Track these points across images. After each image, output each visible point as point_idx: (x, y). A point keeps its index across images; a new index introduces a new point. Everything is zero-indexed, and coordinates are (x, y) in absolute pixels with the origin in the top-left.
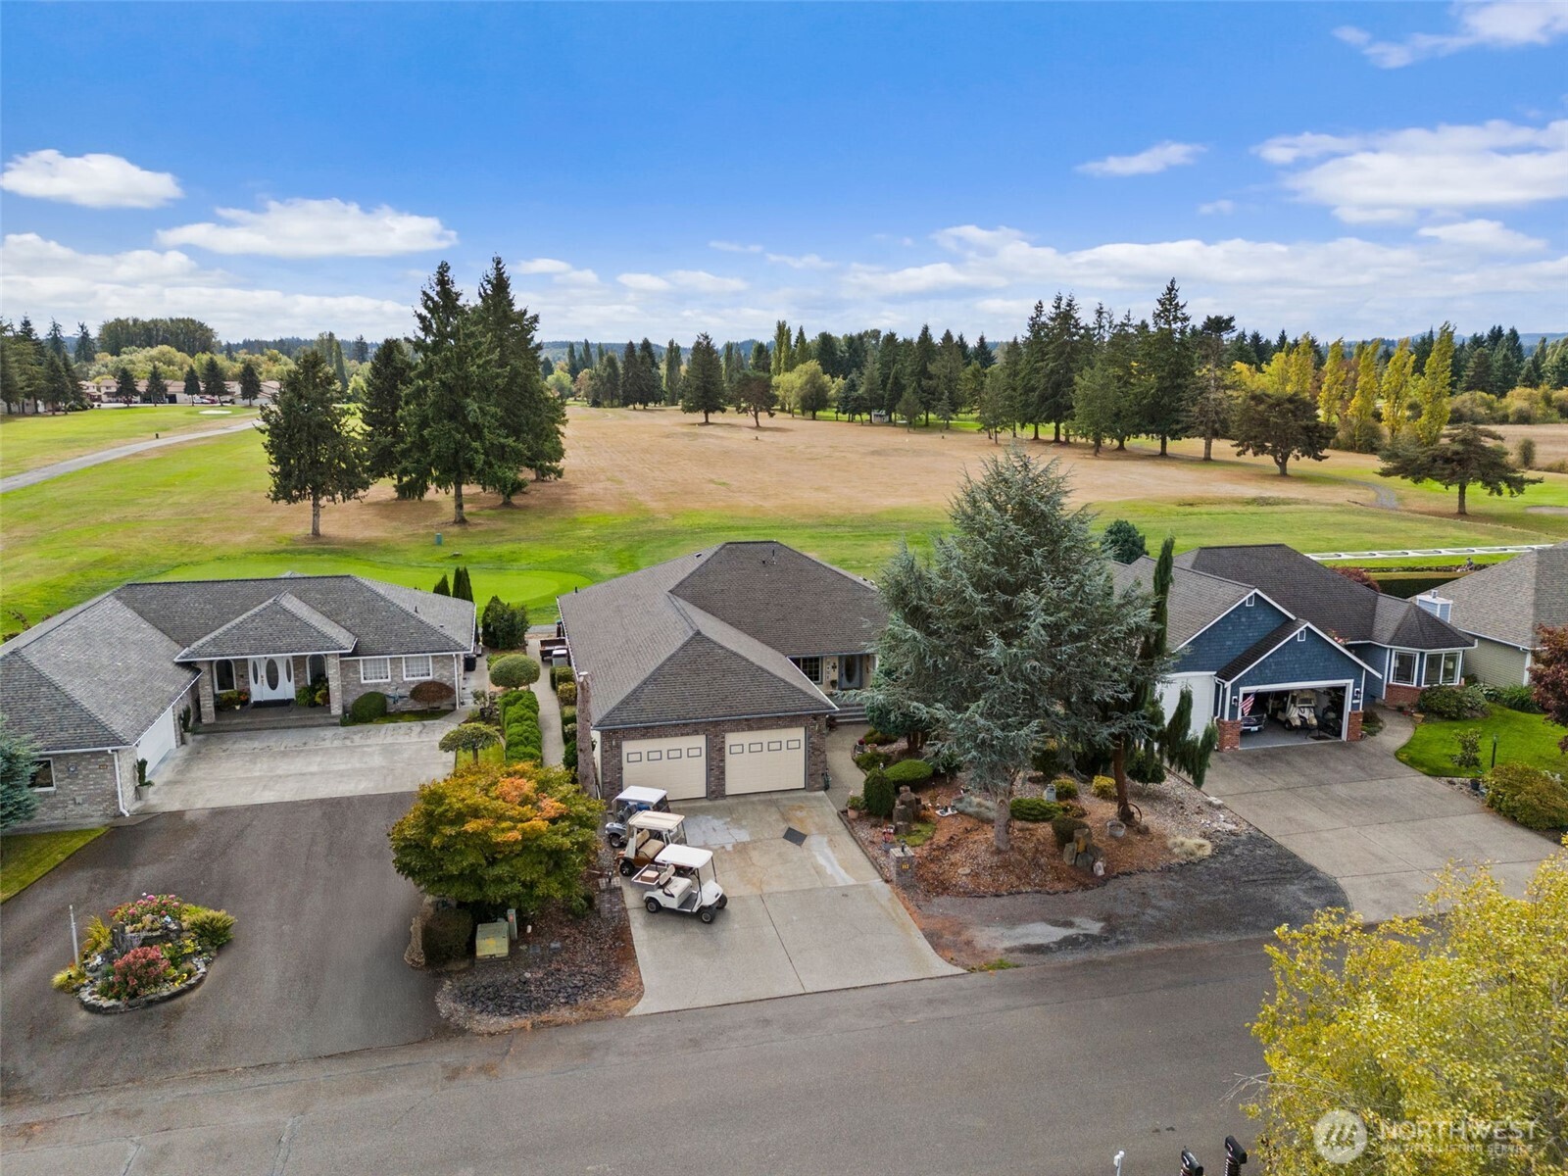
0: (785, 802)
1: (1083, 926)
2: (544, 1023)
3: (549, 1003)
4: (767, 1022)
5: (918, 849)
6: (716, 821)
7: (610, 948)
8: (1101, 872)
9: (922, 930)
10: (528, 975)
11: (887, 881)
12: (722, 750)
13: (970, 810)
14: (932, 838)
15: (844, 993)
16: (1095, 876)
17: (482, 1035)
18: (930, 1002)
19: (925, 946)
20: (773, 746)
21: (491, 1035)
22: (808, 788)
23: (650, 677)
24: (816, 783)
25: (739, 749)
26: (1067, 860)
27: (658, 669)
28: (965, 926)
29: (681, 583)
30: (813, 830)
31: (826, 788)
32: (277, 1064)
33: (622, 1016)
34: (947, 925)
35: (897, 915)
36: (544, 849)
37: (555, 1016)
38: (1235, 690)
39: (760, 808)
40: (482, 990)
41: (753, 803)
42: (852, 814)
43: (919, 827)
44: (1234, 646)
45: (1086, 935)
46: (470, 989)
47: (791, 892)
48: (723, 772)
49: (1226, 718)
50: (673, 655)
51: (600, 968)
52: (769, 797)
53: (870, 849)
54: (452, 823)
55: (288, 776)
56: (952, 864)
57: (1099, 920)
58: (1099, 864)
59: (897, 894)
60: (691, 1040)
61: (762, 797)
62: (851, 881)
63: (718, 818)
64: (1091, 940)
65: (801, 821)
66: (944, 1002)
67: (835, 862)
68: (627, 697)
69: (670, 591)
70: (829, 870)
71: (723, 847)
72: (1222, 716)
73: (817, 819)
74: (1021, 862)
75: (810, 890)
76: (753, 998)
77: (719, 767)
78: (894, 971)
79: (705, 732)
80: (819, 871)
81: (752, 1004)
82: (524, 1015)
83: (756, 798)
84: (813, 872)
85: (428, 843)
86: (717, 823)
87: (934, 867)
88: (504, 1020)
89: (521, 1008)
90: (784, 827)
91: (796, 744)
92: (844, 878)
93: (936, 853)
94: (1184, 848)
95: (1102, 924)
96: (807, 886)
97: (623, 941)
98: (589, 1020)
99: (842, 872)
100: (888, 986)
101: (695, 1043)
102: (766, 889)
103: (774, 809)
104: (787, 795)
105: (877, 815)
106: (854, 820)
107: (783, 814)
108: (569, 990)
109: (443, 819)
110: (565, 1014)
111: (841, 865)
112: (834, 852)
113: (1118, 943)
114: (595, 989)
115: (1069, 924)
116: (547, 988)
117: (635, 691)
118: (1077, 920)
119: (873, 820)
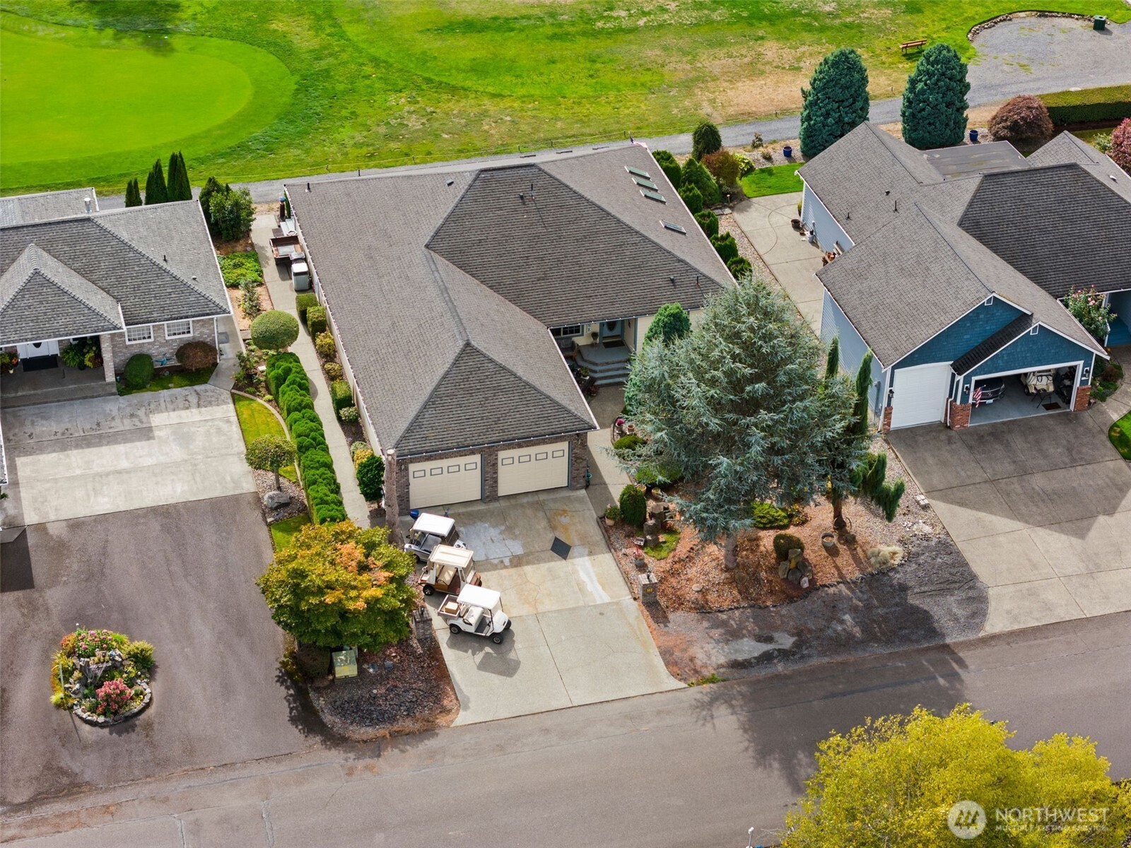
0: (552, 505)
1: (780, 642)
2: (398, 732)
3: (396, 716)
4: (546, 731)
5: (663, 563)
6: (492, 530)
7: (429, 667)
8: (806, 585)
9: (659, 647)
10: (375, 691)
11: (635, 599)
12: (495, 465)
14: (675, 550)
15: (600, 706)
16: (801, 588)
17: (359, 742)
18: (659, 713)
19: (659, 662)
20: (540, 457)
21: (365, 742)
22: (571, 486)
23: (429, 400)
24: (578, 483)
25: (510, 461)
26: (782, 574)
27: (435, 390)
28: (691, 643)
29: (437, 233)
30: (577, 542)
31: (587, 487)
32: (233, 764)
33: (449, 727)
34: (679, 642)
35: (641, 634)
36: (383, 611)
37: (403, 726)
38: (968, 380)
39: (529, 512)
40: (347, 705)
41: (522, 506)
42: (609, 522)
43: (665, 536)
44: (971, 339)
45: (779, 650)
46: (338, 703)
47: (559, 611)
48: (496, 482)
49: (958, 402)
50: (447, 373)
51: (424, 684)
52: (536, 498)
53: (623, 562)
54: (313, 594)
55: (108, 474)
56: (688, 580)
57: (792, 635)
58: (806, 579)
59: (642, 611)
60: (498, 746)
61: (530, 499)
62: (607, 599)
63: (494, 527)
64: (784, 654)
65: (566, 528)
66: (668, 713)
67: (595, 578)
68: (411, 424)
69: (427, 246)
70: (589, 588)
71: (502, 562)
72: (955, 400)
73: (579, 527)
74: (743, 578)
75: (574, 609)
76: (537, 711)
77: (493, 478)
78: (635, 686)
79: (480, 451)
80: (581, 589)
81: (536, 716)
82: (382, 726)
83: (525, 500)
84: (576, 589)
85: (298, 607)
86: (494, 532)
87: (673, 581)
88: (370, 730)
89: (378, 720)
90: (550, 536)
91: (561, 453)
92: (600, 596)
93: (677, 566)
94: (879, 559)
95: (795, 639)
96: (571, 605)
97: (437, 660)
98: (426, 730)
99: (600, 588)
100: (631, 699)
101: (501, 748)
102: (541, 609)
103: (541, 514)
104: (552, 496)
105: (630, 523)
106: (611, 527)
107: (549, 521)
108: (407, 704)
109: (307, 592)
110: (408, 725)
111: (599, 582)
112: (593, 566)
113: (803, 657)
114: (425, 704)
115: (769, 640)
116: (391, 703)
117: (417, 417)
118: (776, 635)
119: (627, 528)
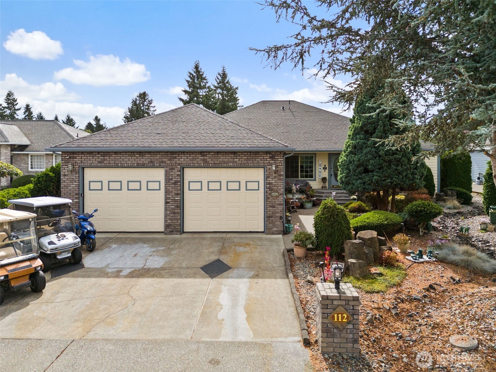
0: (235, 240)
11: (307, 345)
12: (177, 183)
13: (452, 257)
20: (232, 186)
22: (267, 231)
24: (274, 226)
25: (198, 185)
30: (243, 264)
31: (285, 233)
39: (206, 242)
43: (380, 270)
48: (179, 207)
52: (223, 236)
61: (218, 235)
63: (153, 247)
65: (238, 254)
73: (256, 255)
77: (174, 201)
79: (161, 164)
83: (210, 236)
86: (147, 250)
91: (255, 185)
92: (235, 328)
103: (217, 244)
104: (242, 236)
107: (222, 248)
